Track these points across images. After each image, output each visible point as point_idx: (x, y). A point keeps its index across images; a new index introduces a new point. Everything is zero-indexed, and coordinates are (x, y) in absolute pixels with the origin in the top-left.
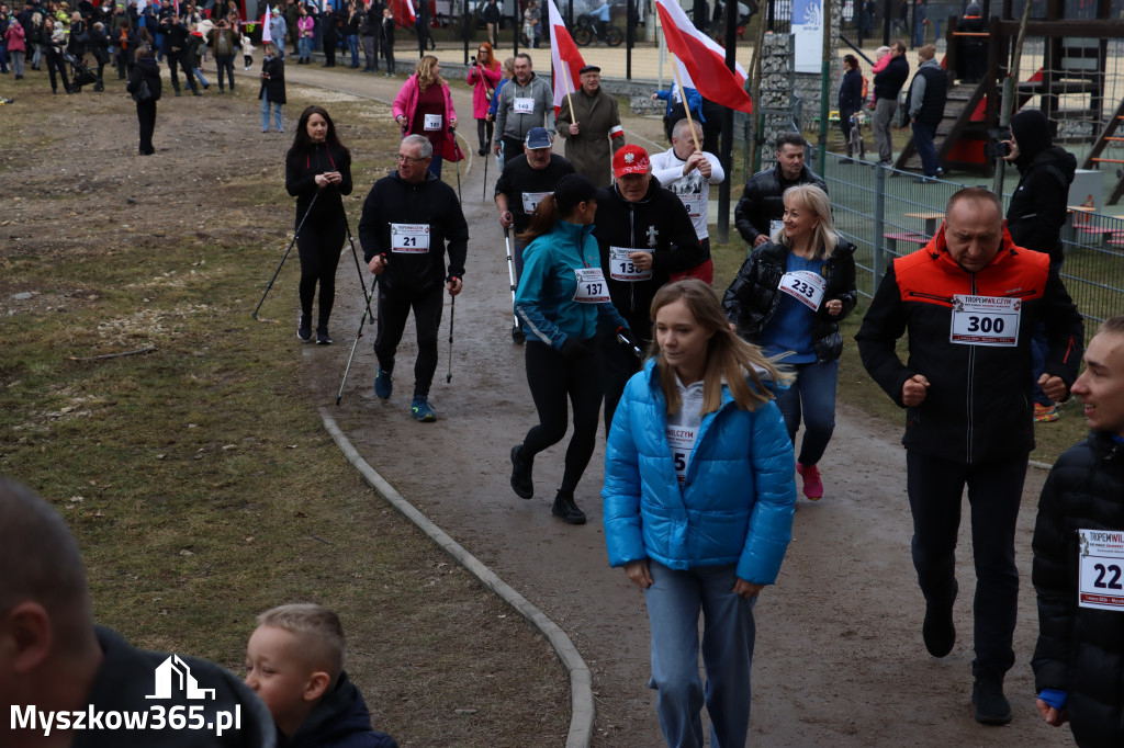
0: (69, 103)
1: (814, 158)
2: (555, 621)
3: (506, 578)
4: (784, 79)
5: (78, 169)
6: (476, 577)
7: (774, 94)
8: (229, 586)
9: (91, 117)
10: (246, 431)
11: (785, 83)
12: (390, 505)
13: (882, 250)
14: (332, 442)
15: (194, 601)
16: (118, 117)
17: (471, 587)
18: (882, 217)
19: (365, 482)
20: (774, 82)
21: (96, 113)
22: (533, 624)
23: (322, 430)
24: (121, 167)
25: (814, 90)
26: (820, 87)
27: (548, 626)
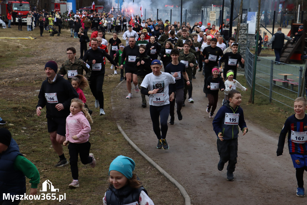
0: (51, 39)
1: (253, 58)
2: (181, 184)
3: (167, 172)
4: (245, 36)
5: (53, 57)
6: (159, 171)
7: (242, 40)
8: (92, 171)
9: (56, 43)
10: (97, 129)
11: (245, 37)
12: (135, 150)
13: (272, 84)
14: (120, 132)
15: (83, 175)
16: (64, 43)
17: (158, 174)
18: (273, 75)
19: (129, 144)
20: (242, 37)
21: (58, 42)
22: (175, 185)
23: (117, 129)
24: (64, 56)
25: (253, 39)
26: (254, 38)
27: (179, 186)
